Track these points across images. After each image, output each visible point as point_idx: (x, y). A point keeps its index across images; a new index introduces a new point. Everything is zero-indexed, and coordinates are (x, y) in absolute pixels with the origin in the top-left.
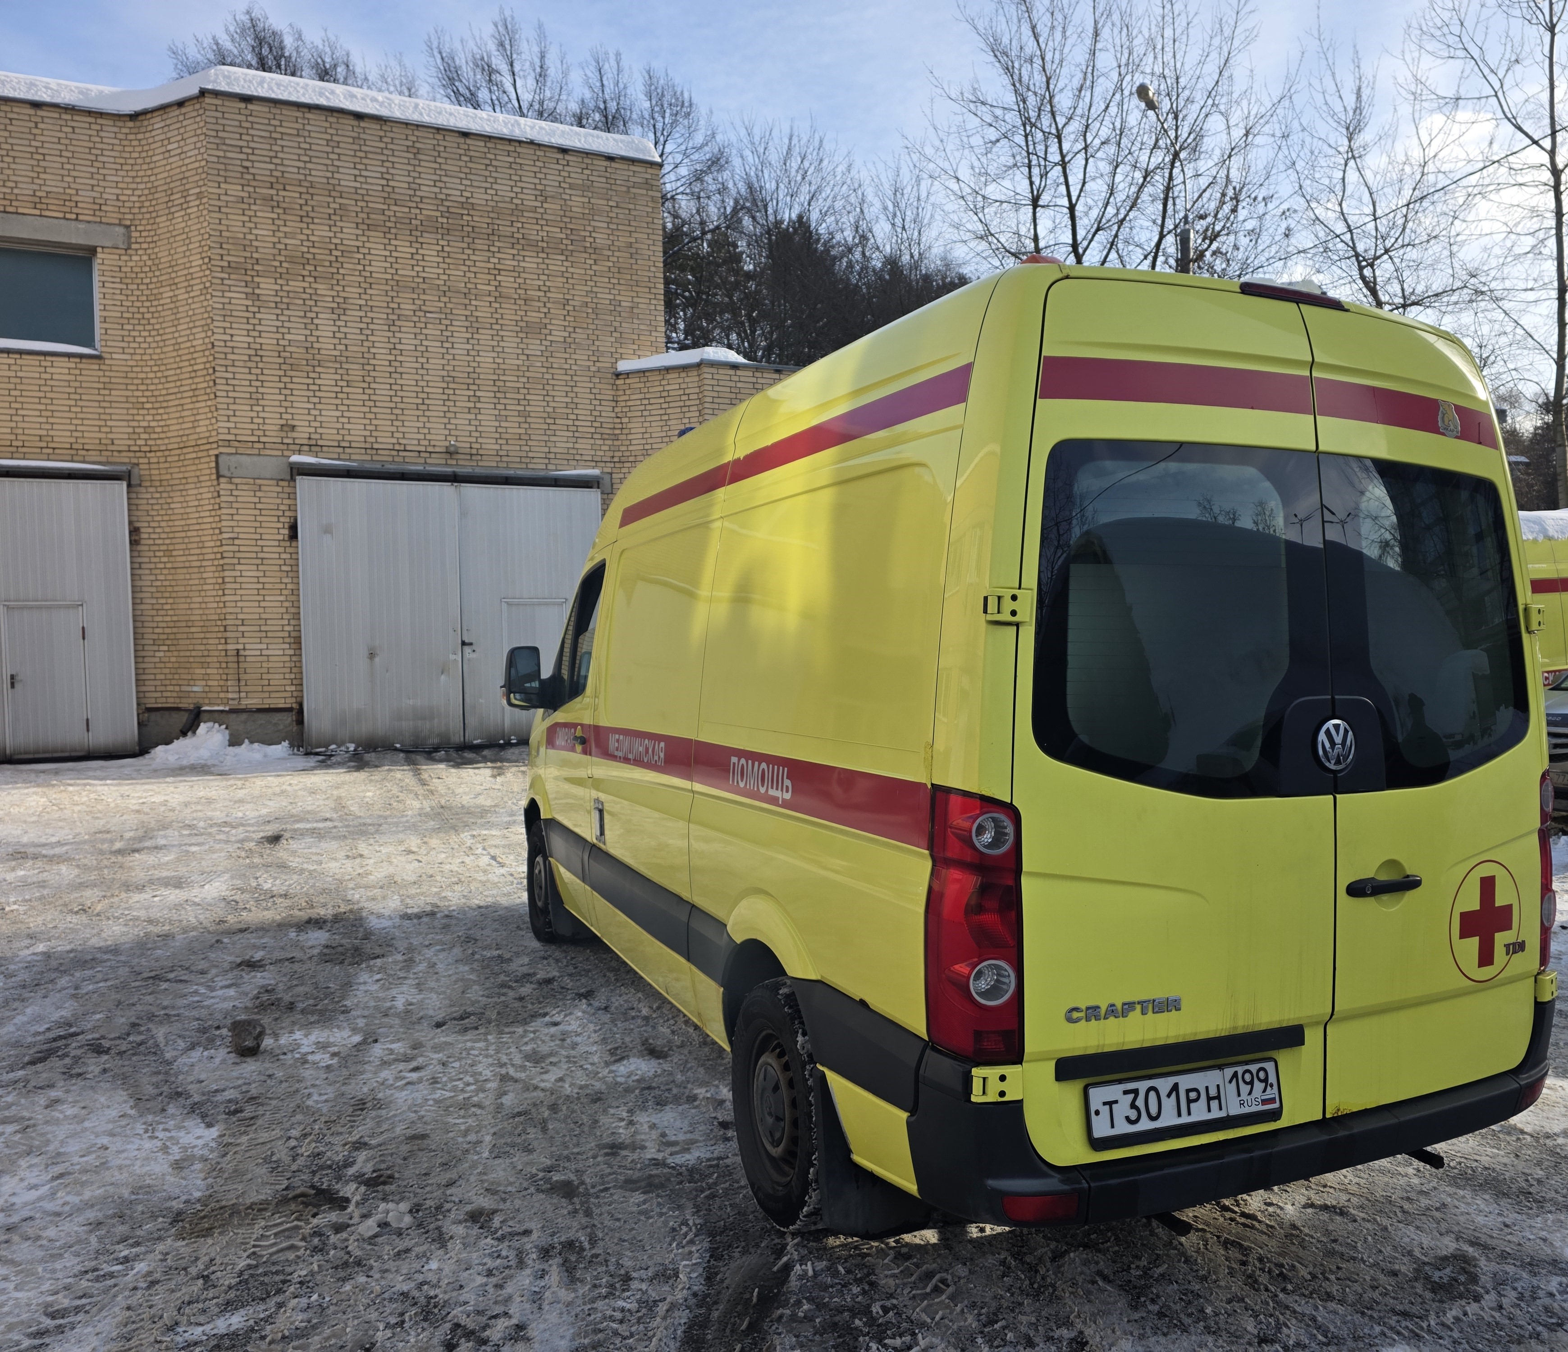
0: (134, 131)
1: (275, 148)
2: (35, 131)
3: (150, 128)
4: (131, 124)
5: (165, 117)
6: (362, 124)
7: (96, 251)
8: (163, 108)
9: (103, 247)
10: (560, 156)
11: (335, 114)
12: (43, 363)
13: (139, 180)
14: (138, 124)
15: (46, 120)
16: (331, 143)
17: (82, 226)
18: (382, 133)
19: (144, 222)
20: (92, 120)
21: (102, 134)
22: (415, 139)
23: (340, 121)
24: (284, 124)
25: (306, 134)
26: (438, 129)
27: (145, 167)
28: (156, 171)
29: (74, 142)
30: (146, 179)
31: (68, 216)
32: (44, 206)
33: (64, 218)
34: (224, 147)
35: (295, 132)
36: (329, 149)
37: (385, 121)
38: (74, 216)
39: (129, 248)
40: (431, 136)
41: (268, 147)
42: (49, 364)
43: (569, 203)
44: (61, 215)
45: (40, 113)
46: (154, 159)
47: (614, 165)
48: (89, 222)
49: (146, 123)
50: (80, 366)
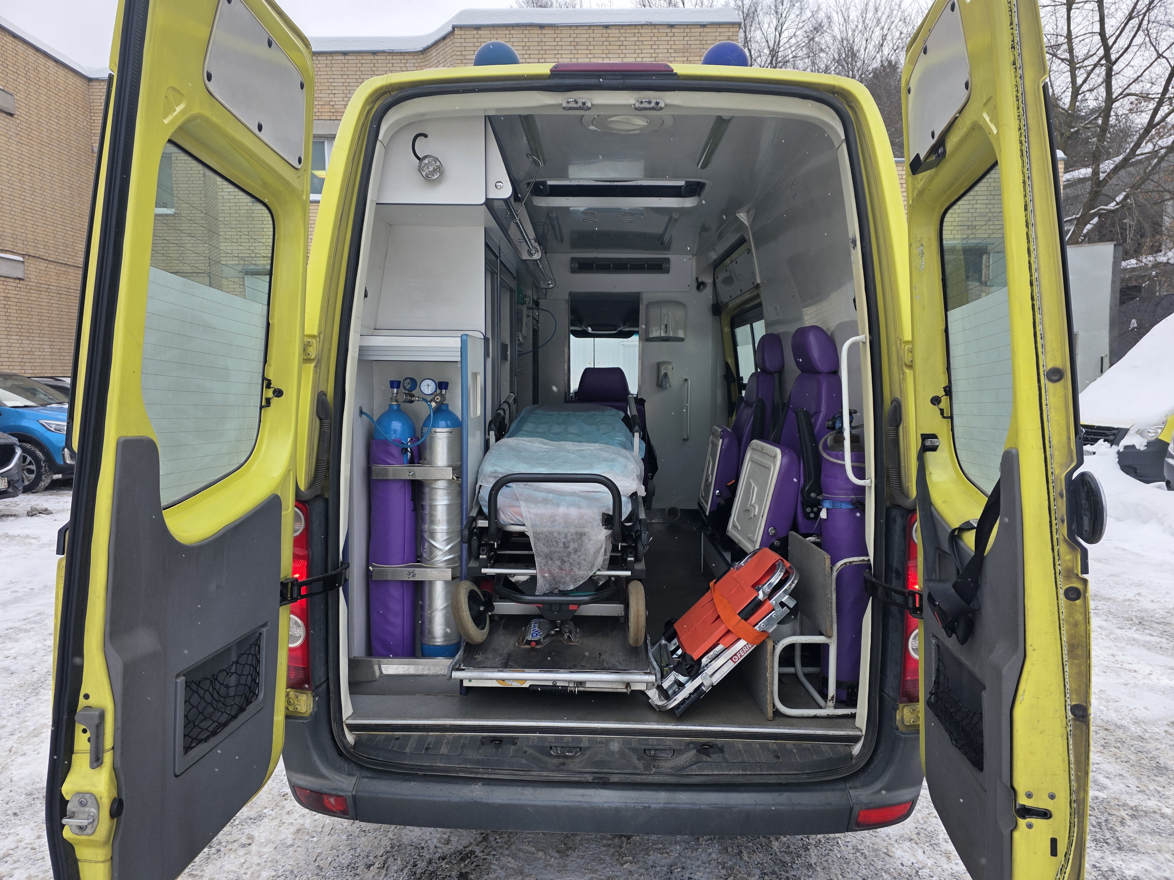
0: (423, 60)
2: (374, 69)
3: (431, 57)
4: (421, 56)
5: (437, 48)
6: (544, 32)
8: (436, 43)
10: (669, 30)
11: (528, 28)
14: (425, 55)
15: (379, 61)
16: (525, 48)
18: (555, 36)
23: (531, 32)
26: (590, 26)
36: (524, 52)
37: (558, 27)
40: (585, 32)
47: (706, 30)
49: (429, 54)
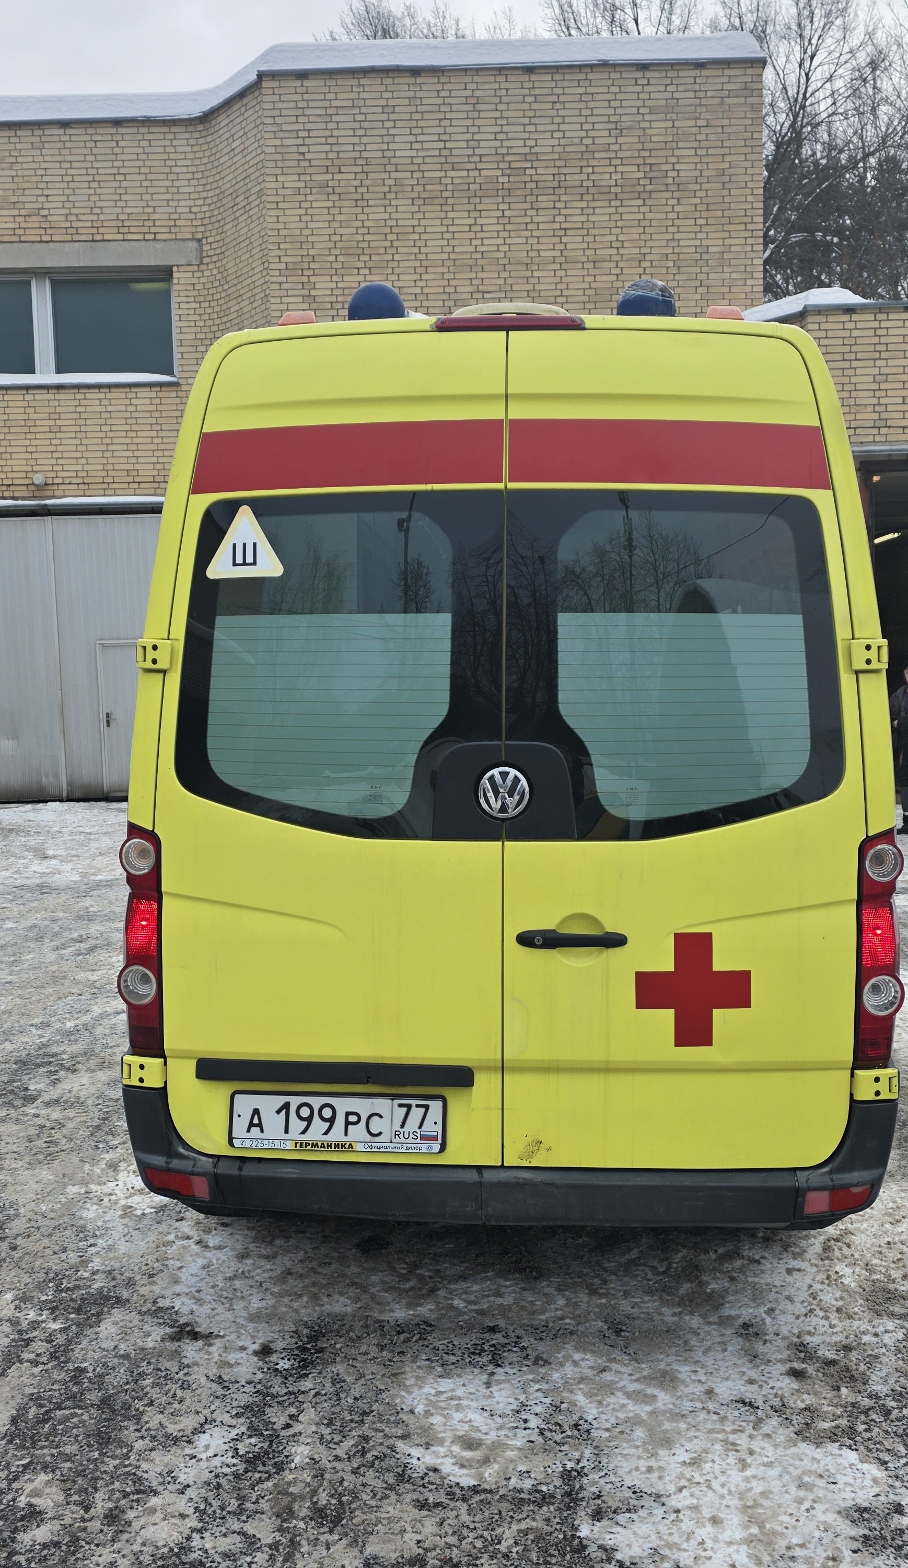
1: (330, 126)
2: (116, 150)
4: (200, 127)
5: (229, 112)
6: (419, 80)
7: (172, 272)
9: (178, 266)
10: (639, 74)
11: (390, 74)
12: (129, 395)
13: (208, 187)
15: (126, 137)
16: (386, 110)
17: (159, 245)
18: (439, 87)
19: (214, 233)
20: (166, 129)
21: (175, 143)
22: (474, 86)
24: (339, 96)
25: (361, 103)
26: (500, 69)
27: (214, 172)
28: (223, 174)
29: (151, 157)
30: (215, 185)
31: (148, 237)
32: (126, 230)
33: (145, 240)
34: (281, 135)
35: (350, 103)
36: (385, 117)
38: (152, 236)
39: (201, 263)
40: (492, 79)
41: (323, 126)
42: (134, 395)
43: (648, 132)
44: (140, 237)
45: (121, 130)
46: (222, 161)
47: (705, 72)
48: (165, 240)
50: (161, 395)
